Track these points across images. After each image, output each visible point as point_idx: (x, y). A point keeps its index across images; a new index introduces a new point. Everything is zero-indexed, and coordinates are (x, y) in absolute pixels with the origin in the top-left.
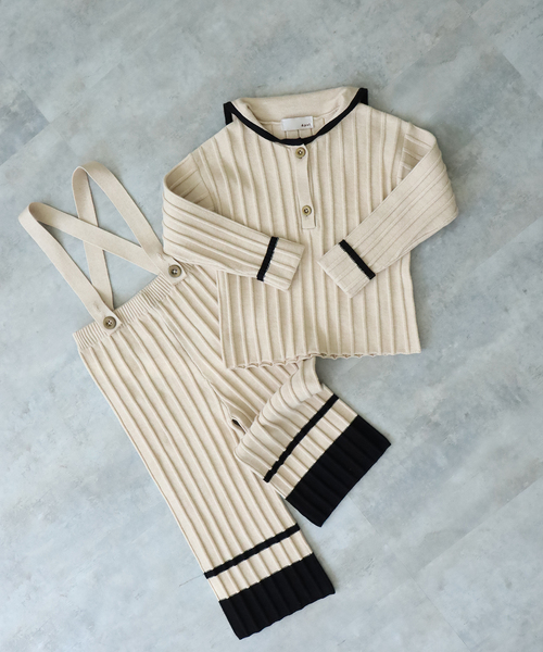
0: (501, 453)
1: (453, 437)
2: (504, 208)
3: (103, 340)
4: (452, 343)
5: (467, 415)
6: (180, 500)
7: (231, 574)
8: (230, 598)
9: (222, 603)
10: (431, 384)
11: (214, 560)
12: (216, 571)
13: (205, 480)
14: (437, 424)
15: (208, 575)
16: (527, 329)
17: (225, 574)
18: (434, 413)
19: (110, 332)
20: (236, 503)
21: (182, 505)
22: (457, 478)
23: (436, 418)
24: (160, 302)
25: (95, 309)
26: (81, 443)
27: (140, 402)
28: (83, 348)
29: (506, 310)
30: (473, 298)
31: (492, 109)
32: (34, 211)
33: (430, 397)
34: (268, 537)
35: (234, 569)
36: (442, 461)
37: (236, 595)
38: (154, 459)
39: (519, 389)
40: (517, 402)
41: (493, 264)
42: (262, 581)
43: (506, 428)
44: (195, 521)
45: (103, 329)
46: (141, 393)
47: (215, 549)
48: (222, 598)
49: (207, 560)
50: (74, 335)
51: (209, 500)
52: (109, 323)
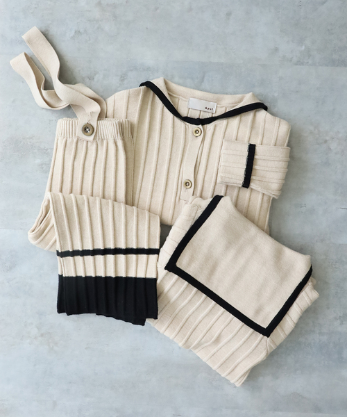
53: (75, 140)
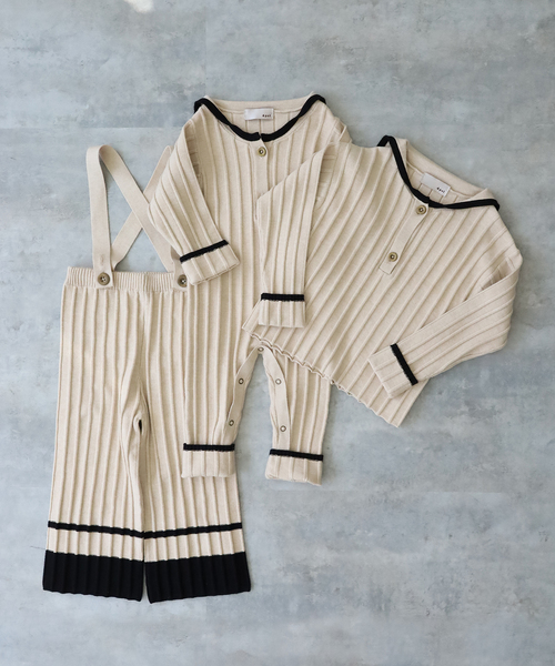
0: (340, 635)
1: (315, 598)
2: (485, 465)
3: (90, 288)
4: (369, 531)
5: (338, 589)
6: (67, 453)
7: (69, 535)
8: (57, 553)
9: (48, 553)
10: (330, 548)
11: (63, 516)
12: (59, 526)
13: (97, 450)
14: (311, 579)
15: (51, 524)
16: (430, 564)
17: (65, 532)
18: (316, 570)
19: (99, 286)
20: (109, 483)
21: (66, 457)
22: (295, 628)
23: (314, 574)
24: (153, 292)
25: (99, 261)
26: (39, 385)
27: (87, 356)
28: (70, 284)
29: (426, 539)
30: (411, 511)
31: (535, 388)
32: (103, 152)
33: (322, 556)
34: (117, 526)
35: (75, 533)
36: (293, 607)
37: (62, 554)
38: (67, 407)
39: (389, 601)
40: (380, 608)
41: (444, 499)
42: (90, 556)
43: (357, 622)
44: (68, 477)
45: (95, 280)
46: (92, 350)
47: (69, 509)
48: (50, 549)
49: (57, 513)
50: (69, 268)
51: (89, 467)
52: (103, 279)
53: (171, 292)
